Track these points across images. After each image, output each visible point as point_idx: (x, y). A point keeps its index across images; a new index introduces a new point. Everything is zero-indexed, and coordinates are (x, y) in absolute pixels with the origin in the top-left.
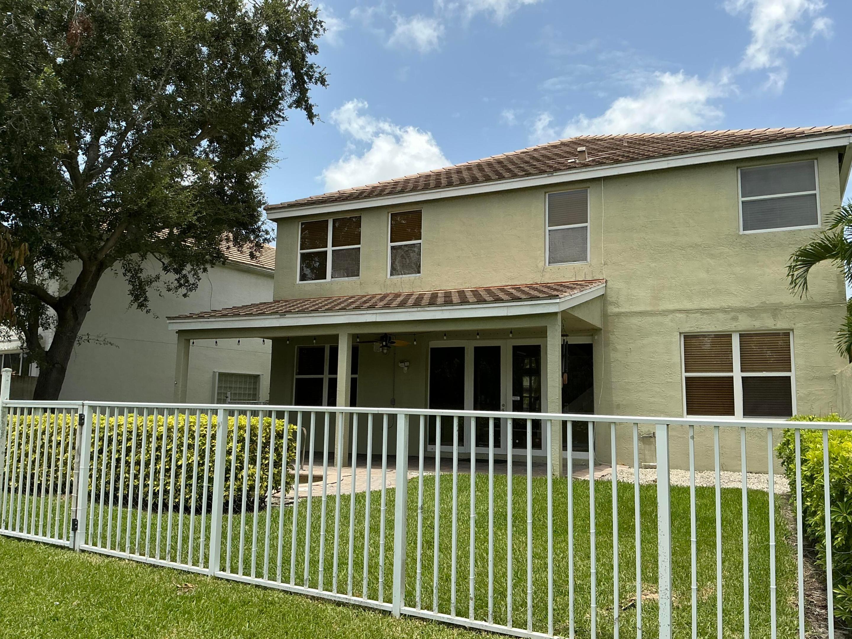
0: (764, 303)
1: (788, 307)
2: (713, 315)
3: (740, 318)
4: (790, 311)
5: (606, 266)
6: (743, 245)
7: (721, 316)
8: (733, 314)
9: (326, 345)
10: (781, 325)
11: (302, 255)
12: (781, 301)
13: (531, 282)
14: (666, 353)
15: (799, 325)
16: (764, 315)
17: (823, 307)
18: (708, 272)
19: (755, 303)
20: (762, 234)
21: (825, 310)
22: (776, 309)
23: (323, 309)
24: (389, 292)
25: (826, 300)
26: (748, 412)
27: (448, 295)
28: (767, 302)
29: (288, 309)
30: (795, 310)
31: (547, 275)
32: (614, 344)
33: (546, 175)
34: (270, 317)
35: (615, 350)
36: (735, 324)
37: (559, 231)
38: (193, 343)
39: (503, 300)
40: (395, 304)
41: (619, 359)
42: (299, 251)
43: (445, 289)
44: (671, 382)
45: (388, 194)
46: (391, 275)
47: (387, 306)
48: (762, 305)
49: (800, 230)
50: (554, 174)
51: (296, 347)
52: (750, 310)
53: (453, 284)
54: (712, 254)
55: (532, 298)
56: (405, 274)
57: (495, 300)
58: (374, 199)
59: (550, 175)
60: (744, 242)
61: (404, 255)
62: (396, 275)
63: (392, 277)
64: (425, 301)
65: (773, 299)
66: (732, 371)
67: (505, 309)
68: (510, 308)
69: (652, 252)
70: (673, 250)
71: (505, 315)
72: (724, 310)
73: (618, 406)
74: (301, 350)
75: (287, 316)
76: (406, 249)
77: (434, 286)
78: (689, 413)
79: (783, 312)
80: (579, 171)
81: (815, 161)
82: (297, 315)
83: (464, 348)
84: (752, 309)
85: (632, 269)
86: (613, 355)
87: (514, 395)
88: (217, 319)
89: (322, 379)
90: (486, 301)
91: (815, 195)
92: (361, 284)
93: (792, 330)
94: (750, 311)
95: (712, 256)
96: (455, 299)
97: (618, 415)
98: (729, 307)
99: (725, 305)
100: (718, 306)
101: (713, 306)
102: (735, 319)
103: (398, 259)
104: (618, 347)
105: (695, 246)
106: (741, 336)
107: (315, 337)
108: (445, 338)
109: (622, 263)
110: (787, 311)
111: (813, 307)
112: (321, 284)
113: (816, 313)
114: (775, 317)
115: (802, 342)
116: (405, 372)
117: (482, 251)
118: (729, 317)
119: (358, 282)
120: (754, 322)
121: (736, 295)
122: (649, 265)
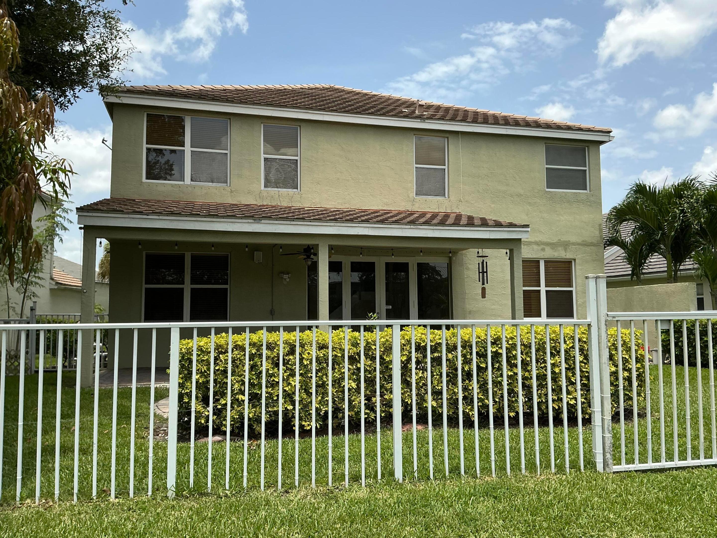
0: (560, 240)
1: (574, 244)
2: (531, 246)
3: (546, 250)
5: (461, 202)
6: (548, 199)
7: (535, 247)
8: (542, 246)
9: (186, 253)
10: (568, 256)
11: (148, 150)
12: (570, 240)
13: (404, 210)
14: (501, 272)
15: (579, 256)
16: (560, 248)
17: (592, 246)
18: (527, 215)
19: (555, 240)
20: (559, 192)
21: (592, 247)
22: (566, 245)
24: (265, 203)
25: (593, 241)
26: (549, 315)
28: (562, 240)
30: (577, 246)
31: (417, 205)
32: (466, 264)
33: (419, 121)
35: (468, 269)
36: (543, 253)
37: (424, 169)
38: (101, 243)
41: (471, 276)
42: (145, 146)
44: (505, 294)
46: (265, 187)
48: (559, 241)
50: (426, 121)
51: (144, 253)
53: (333, 203)
54: (530, 203)
56: (280, 188)
59: (422, 121)
60: (549, 196)
61: (280, 169)
62: (271, 187)
63: (267, 189)
65: (565, 238)
66: (540, 286)
69: (492, 195)
70: (506, 196)
72: (537, 243)
73: (470, 312)
76: (282, 163)
77: (314, 203)
78: (526, 316)
79: (570, 247)
80: (445, 122)
81: (586, 148)
82: (277, 222)
83: (341, 262)
84: (553, 244)
85: (479, 207)
86: (466, 272)
87: (387, 304)
89: (182, 289)
91: (585, 170)
92: (231, 192)
93: (575, 260)
94: (553, 245)
95: (530, 204)
97: (470, 319)
98: (541, 241)
99: (537, 239)
100: (533, 240)
101: (529, 240)
102: (543, 250)
103: (273, 171)
104: (470, 266)
105: (519, 195)
106: (545, 262)
109: (472, 202)
110: (573, 246)
111: (586, 245)
112: (179, 186)
113: (588, 249)
114: (566, 250)
115: (580, 268)
116: (285, 283)
117: (360, 176)
118: (540, 248)
119: (229, 189)
120: (554, 253)
121: (544, 233)
122: (490, 206)
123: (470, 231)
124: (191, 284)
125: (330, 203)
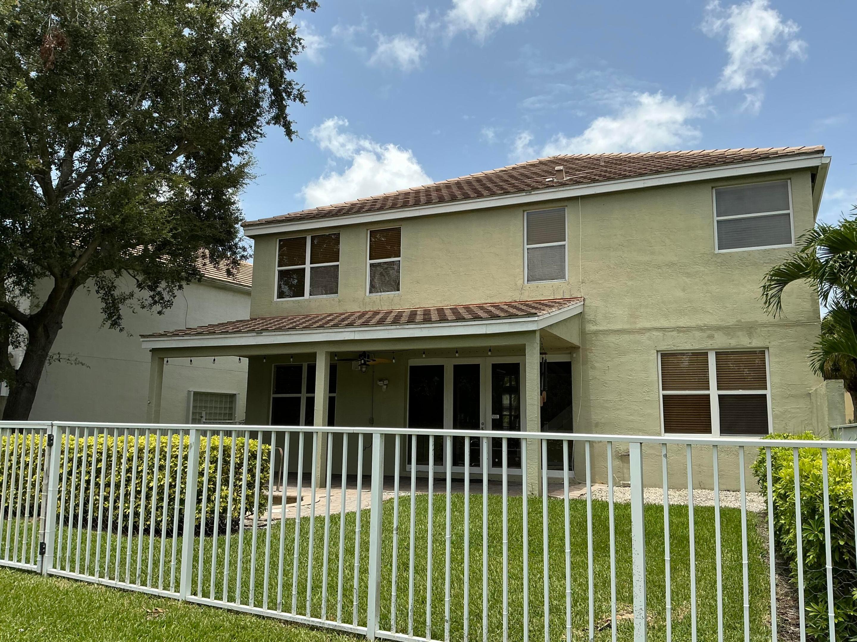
0: (739, 321)
1: (763, 325)
2: (690, 334)
3: (716, 336)
4: (765, 329)
5: (584, 284)
6: (718, 264)
7: (698, 334)
8: (709, 332)
9: (304, 363)
10: (756, 343)
11: (280, 272)
12: (757, 319)
13: (510, 300)
14: (644, 371)
15: (773, 343)
16: (740, 333)
17: (798, 325)
18: (684, 290)
19: (732, 321)
20: (738, 252)
21: (799, 328)
22: (752, 327)
23: (301, 326)
24: (367, 310)
25: (800, 319)
26: (725, 430)
27: (427, 313)
28: (743, 320)
29: (265, 327)
30: (770, 329)
31: (526, 293)
32: (592, 362)
33: (524, 194)
34: (246, 335)
35: (593, 368)
36: (711, 342)
37: (538, 250)
38: (167, 362)
39: (482, 318)
40: (374, 321)
41: (598, 377)
42: (277, 269)
43: (424, 306)
44: (649, 400)
45: (367, 211)
46: (370, 292)
47: (365, 324)
48: (737, 323)
49: (774, 249)
50: (533, 193)
51: (273, 365)
52: (725, 328)
53: (433, 302)
54: (688, 273)
55: (511, 316)
56: (384, 292)
57: (474, 318)
58: (354, 216)
59: (528, 193)
60: (719, 260)
61: (384, 272)
62: (375, 292)
63: (371, 295)
64: (404, 319)
65: (749, 318)
66: (709, 389)
67: (484, 327)
68: (489, 326)
69: (629, 270)
70: (649, 269)
71: (484, 332)
72: (700, 328)
73: (597, 425)
74: (279, 369)
75: (263, 334)
76: (386, 266)
77: (413, 304)
78: (666, 431)
79: (758, 330)
80: (557, 190)
81: (789, 181)
82: (274, 333)
83: (443, 366)
84: (728, 327)
85: (609, 288)
86: (591, 373)
87: (494, 413)
88: (192, 338)
89: (300, 398)
90: (465, 319)
91: (789, 214)
92: (339, 301)
93: (768, 348)
94: (726, 330)
95: (688, 275)
96: (434, 316)
97: (596, 433)
98: (705, 325)
99: (700, 323)
100: (694, 324)
101: (688, 324)
102: (711, 337)
103: (377, 276)
104: (597, 365)
105: (671, 265)
106: (717, 354)
107: (292, 356)
108: (424, 356)
109: (600, 282)
110: (762, 329)
111: (786, 326)
112: (298, 301)
113: (791, 331)
114: (750, 335)
115: (777, 360)
116: (384, 390)
117: (461, 269)
118: (705, 335)
119: (337, 299)
120: (730, 341)
121: (712, 313)
122: (626, 284)
123: (462, 327)
124: (307, 393)
125: (429, 302)
